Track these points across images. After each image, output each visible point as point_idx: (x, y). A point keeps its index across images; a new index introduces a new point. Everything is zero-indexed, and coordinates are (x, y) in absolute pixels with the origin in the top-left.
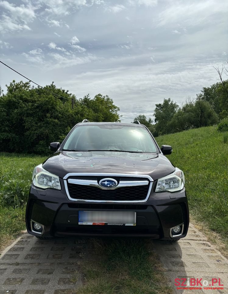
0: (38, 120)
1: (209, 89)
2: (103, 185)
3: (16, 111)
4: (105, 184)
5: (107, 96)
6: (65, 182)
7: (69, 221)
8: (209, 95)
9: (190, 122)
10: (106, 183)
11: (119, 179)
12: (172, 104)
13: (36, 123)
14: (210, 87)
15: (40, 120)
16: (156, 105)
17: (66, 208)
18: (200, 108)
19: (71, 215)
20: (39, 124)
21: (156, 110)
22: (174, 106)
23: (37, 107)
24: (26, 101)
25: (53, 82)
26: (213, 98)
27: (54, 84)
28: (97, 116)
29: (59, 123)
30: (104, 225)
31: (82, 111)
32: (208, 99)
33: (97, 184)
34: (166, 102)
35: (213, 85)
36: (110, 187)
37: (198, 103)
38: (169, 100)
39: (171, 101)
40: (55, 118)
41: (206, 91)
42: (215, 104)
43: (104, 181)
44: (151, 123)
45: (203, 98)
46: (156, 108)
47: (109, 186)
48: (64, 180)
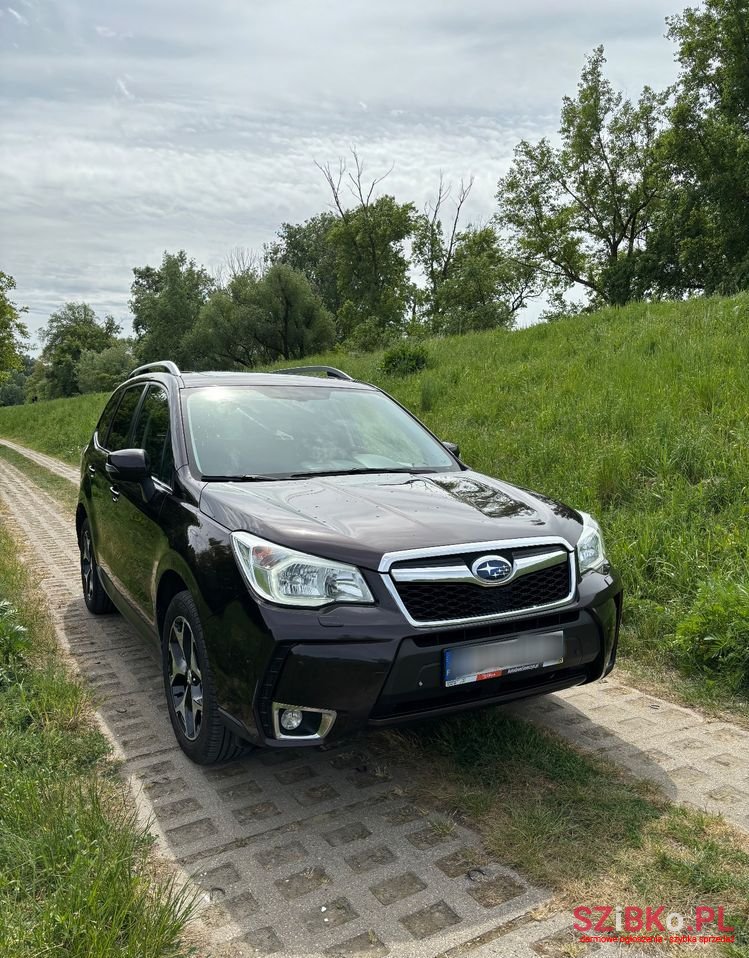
1: (300, 228)
2: (482, 574)
4: (487, 572)
6: (386, 579)
7: (421, 684)
8: (303, 250)
9: (255, 337)
10: (489, 569)
11: (511, 554)
12: (190, 272)
14: (304, 225)
16: (135, 271)
17: (411, 649)
18: (283, 290)
19: (425, 667)
21: (138, 289)
22: (196, 279)
26: (314, 261)
30: (500, 675)
32: (299, 264)
33: (470, 575)
34: (172, 265)
35: (313, 220)
36: (500, 577)
37: (276, 277)
38: (182, 258)
39: (188, 263)
41: (293, 235)
42: (321, 278)
43: (484, 565)
44: (114, 335)
45: (284, 260)
46: (137, 283)
47: (495, 575)
48: (382, 575)
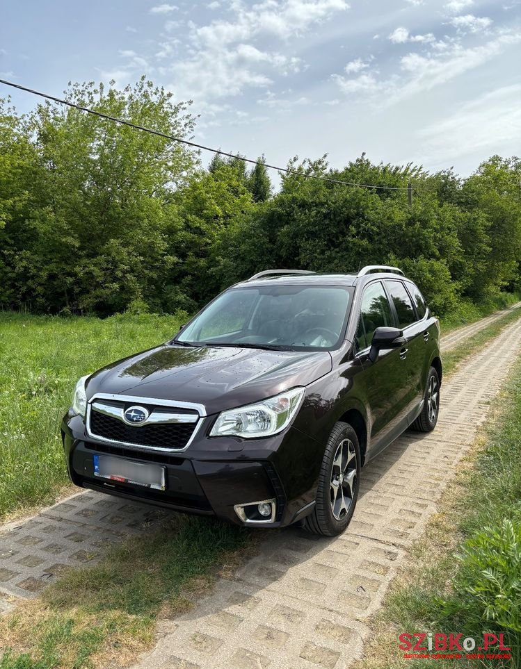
0: (326, 245)
2: (128, 417)
3: (284, 229)
5: (516, 159)
7: (85, 468)
10: (133, 414)
13: (323, 252)
15: (332, 244)
20: (328, 253)
23: (326, 216)
24: (303, 205)
25: (364, 154)
27: (365, 158)
28: (469, 219)
29: (370, 247)
30: (124, 481)
31: (423, 213)
33: (123, 416)
36: (137, 421)
40: (363, 237)
43: (131, 411)
48: (88, 405)
